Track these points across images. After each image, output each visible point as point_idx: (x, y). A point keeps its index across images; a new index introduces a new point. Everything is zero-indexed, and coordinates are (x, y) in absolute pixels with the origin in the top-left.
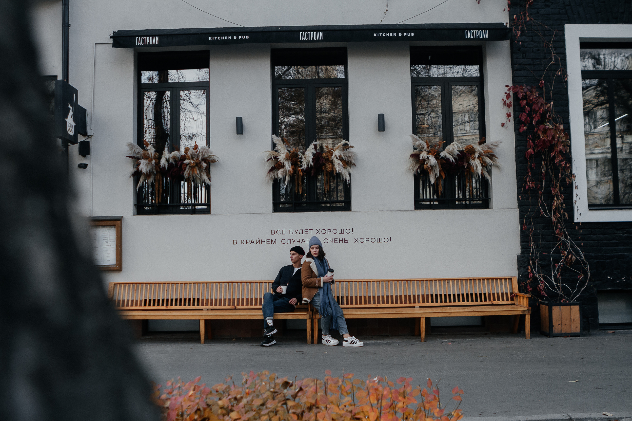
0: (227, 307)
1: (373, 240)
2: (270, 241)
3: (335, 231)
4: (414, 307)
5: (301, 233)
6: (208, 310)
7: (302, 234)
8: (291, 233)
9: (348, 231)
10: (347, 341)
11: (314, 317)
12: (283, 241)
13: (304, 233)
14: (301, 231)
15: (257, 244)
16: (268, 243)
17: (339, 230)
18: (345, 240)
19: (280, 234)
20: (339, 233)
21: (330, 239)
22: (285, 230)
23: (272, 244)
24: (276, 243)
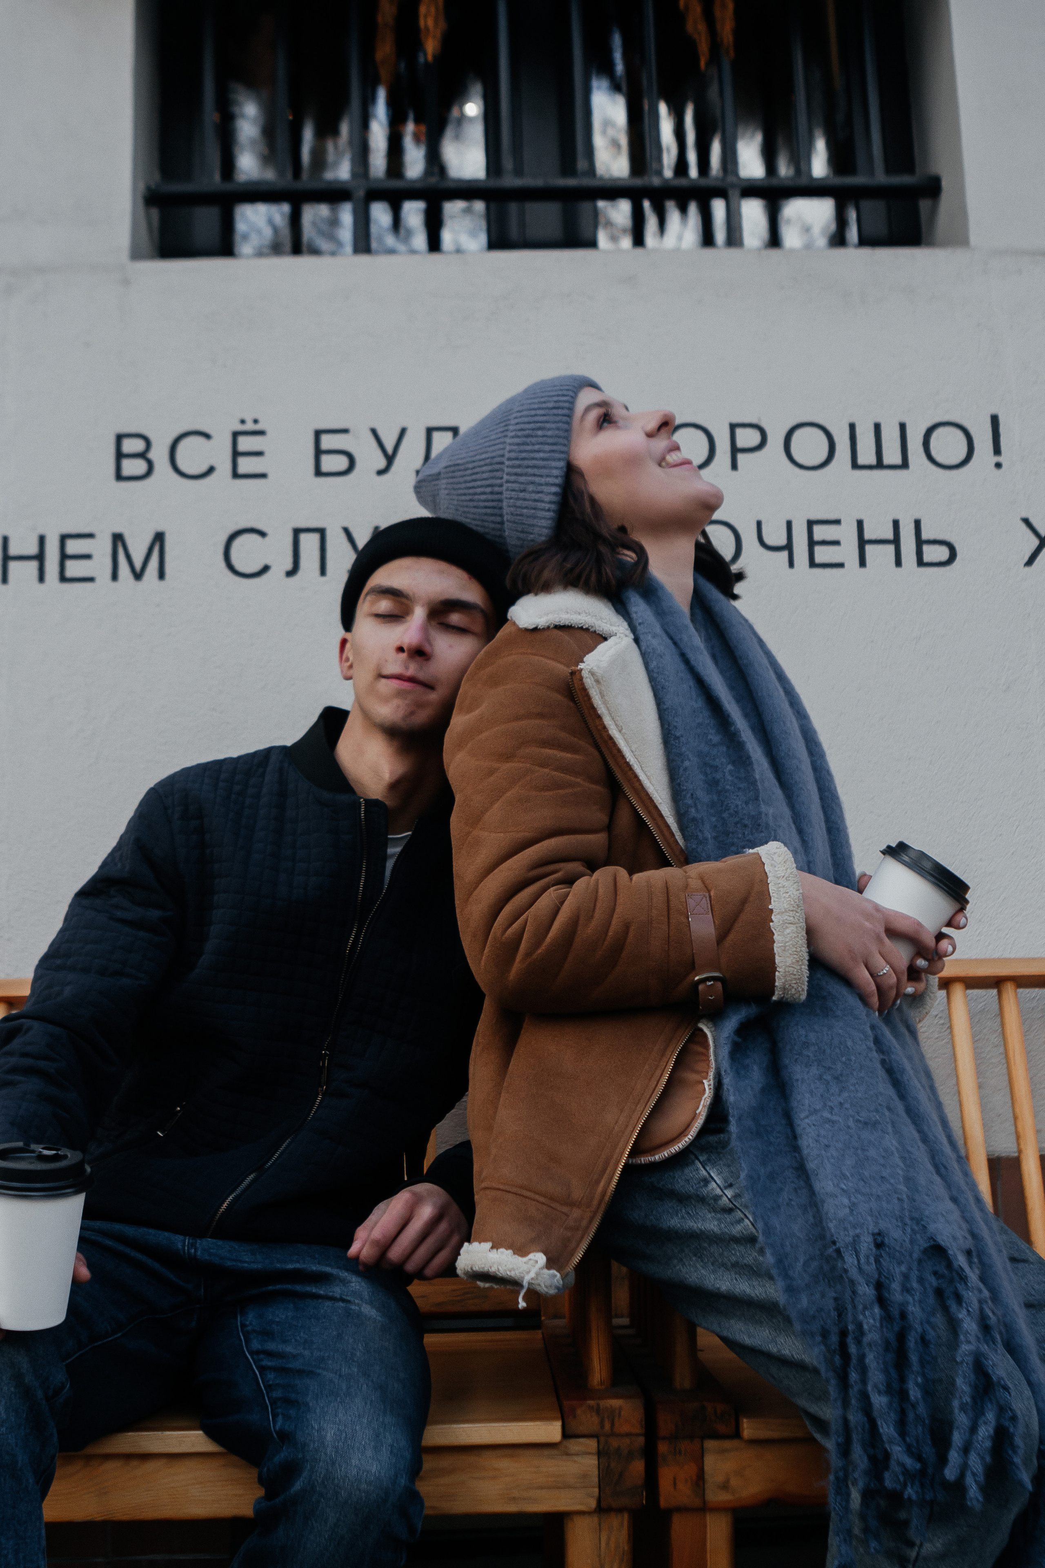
2: (101, 548)
3: (809, 446)
8: (330, 463)
9: (949, 445)
11: (674, 1482)
12: (247, 553)
16: (73, 568)
17: (852, 427)
18: (920, 542)
19: (211, 470)
20: (855, 465)
21: (759, 524)
22: (261, 433)
23: (115, 576)
24: (162, 575)
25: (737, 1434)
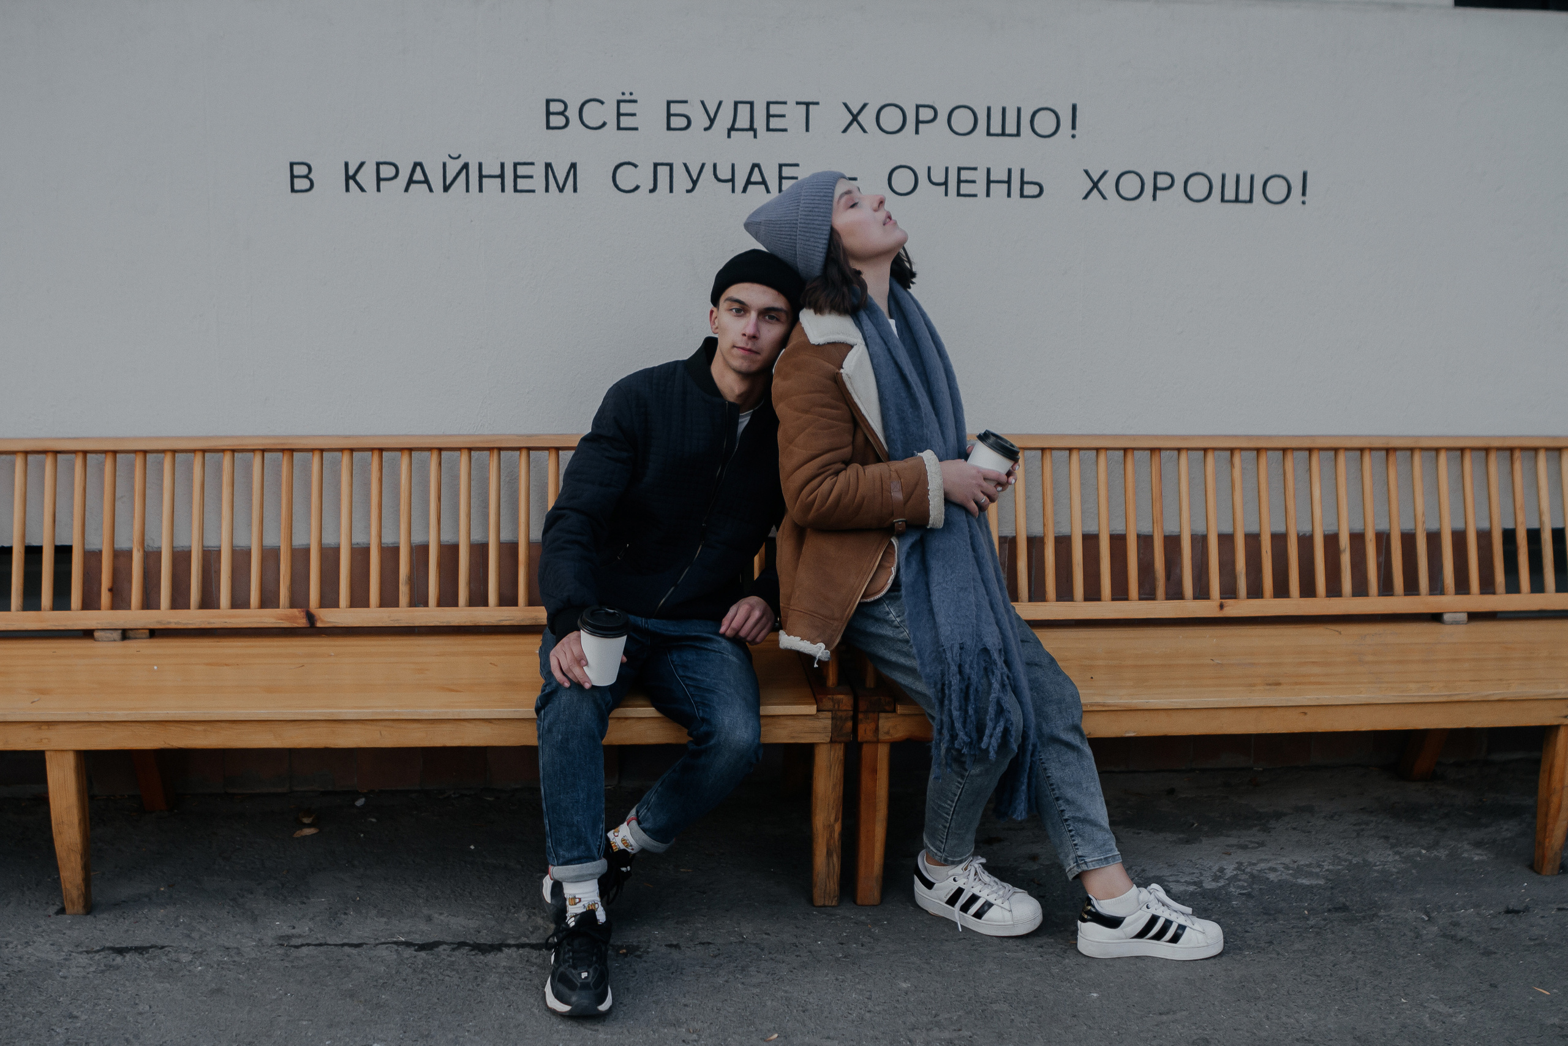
0: (255, 616)
1: (1198, 188)
2: (539, 171)
3: (962, 121)
4: (1436, 618)
5: (743, 121)
6: (126, 634)
7: (752, 128)
8: (677, 122)
9: (1046, 123)
10: (1113, 922)
11: (865, 731)
12: (626, 178)
13: (760, 123)
14: (744, 110)
15: (446, 189)
16: (522, 184)
17: (989, 109)
18: (1023, 183)
19: (604, 124)
20: (989, 134)
21: (929, 169)
22: (635, 101)
23: (547, 190)
24: (575, 190)
25: (894, 711)
